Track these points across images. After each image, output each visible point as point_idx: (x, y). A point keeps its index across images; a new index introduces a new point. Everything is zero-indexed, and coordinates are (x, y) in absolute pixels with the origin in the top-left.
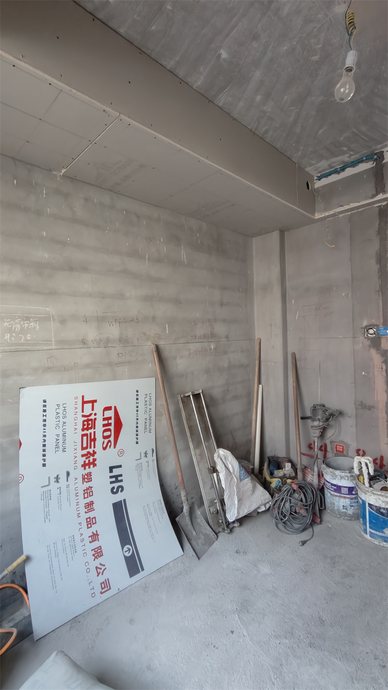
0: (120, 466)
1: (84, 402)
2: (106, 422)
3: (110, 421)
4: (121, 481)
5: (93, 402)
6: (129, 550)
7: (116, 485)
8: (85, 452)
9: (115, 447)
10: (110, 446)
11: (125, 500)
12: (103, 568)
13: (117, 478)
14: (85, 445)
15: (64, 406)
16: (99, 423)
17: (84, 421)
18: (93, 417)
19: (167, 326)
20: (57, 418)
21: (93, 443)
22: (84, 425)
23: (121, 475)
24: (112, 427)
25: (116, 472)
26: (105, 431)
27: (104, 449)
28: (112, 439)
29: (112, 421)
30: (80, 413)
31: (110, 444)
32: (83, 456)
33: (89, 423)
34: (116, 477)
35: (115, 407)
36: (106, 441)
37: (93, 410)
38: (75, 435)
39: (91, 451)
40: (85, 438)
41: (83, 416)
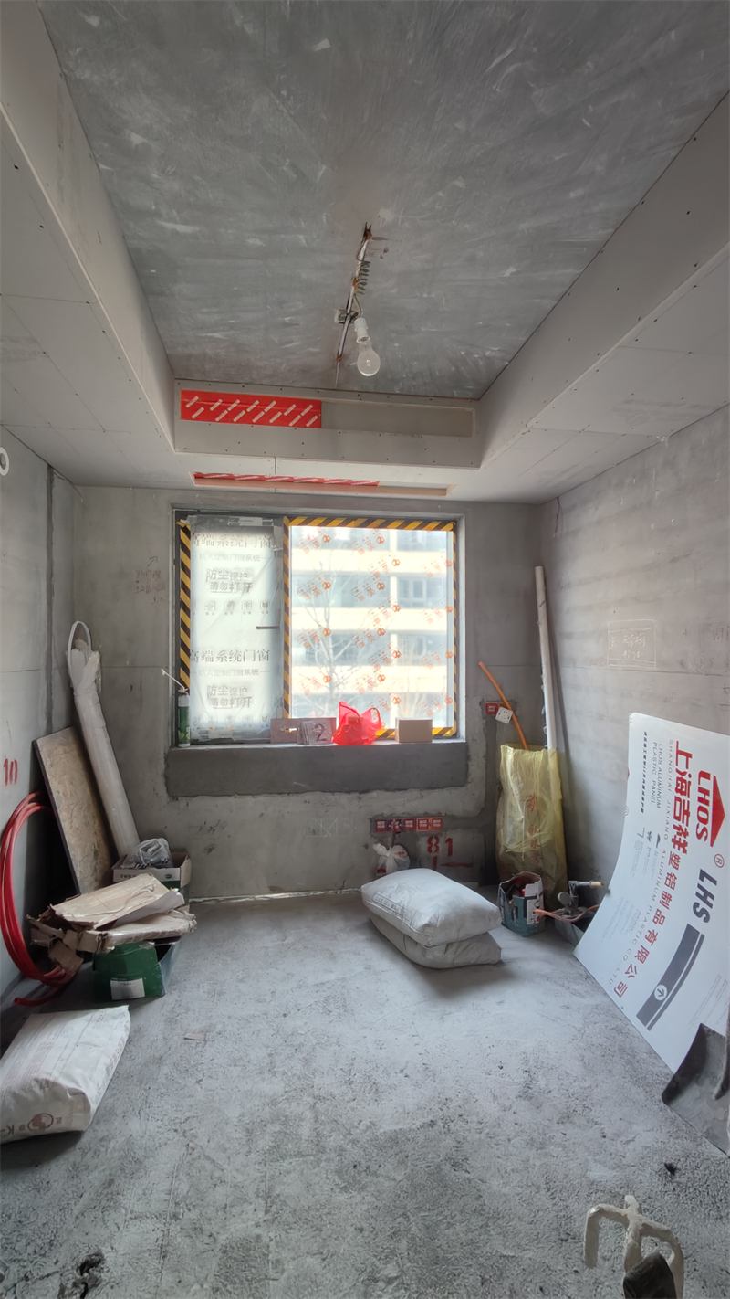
0: (715, 882)
1: (679, 752)
2: (702, 796)
3: (707, 798)
4: (711, 906)
5: (688, 756)
6: (662, 994)
7: (702, 905)
8: (677, 823)
9: (712, 845)
10: (706, 838)
11: (703, 937)
12: (633, 974)
13: (706, 896)
14: (677, 814)
15: (661, 747)
16: (694, 794)
17: (678, 779)
18: (686, 777)
20: (655, 759)
21: (686, 816)
22: (678, 785)
23: (712, 897)
24: (710, 808)
25: (707, 884)
26: (700, 809)
27: (699, 836)
28: (709, 826)
29: (710, 798)
30: (674, 767)
31: (705, 834)
32: (675, 827)
33: (682, 787)
34: (707, 894)
35: (715, 777)
36: (702, 826)
37: (687, 768)
38: (670, 794)
39: (684, 826)
40: (678, 803)
41: (677, 771)
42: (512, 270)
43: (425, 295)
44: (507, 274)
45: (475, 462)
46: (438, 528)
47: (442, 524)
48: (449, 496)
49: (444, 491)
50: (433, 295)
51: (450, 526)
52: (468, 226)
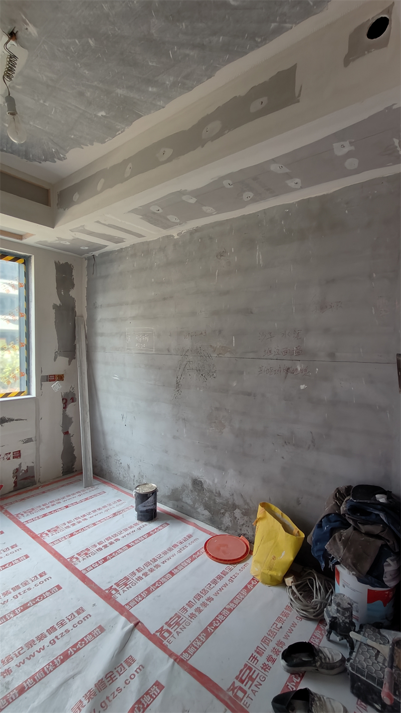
19: (234, 339)
42: (103, 113)
43: (42, 102)
44: (100, 114)
45: (51, 222)
46: (15, 260)
47: (16, 258)
48: (24, 241)
49: (20, 237)
50: (47, 104)
51: (22, 260)
52: (87, 72)
